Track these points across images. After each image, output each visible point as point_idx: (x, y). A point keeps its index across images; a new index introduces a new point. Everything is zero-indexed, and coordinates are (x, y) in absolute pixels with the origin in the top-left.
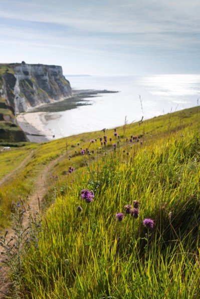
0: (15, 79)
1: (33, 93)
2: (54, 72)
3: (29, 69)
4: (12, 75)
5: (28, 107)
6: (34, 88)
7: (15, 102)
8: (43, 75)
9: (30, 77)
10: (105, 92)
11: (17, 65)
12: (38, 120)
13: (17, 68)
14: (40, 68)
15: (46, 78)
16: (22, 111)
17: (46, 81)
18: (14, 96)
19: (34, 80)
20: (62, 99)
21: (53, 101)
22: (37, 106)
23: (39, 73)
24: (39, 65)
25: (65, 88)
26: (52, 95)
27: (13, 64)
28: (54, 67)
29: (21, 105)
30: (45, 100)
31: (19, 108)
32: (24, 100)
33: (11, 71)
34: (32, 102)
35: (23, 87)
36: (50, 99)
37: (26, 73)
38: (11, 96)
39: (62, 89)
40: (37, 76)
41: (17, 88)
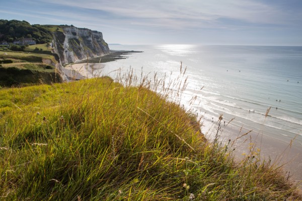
0: (64, 37)
1: (80, 49)
2: (98, 36)
3: (77, 31)
4: (62, 33)
5: (77, 60)
6: (81, 45)
7: (65, 54)
8: (88, 37)
9: (77, 37)
10: (133, 52)
11: (67, 26)
12: (84, 68)
13: (67, 29)
14: (86, 31)
15: (90, 39)
16: (71, 62)
17: (90, 41)
18: (63, 49)
19: (81, 40)
20: (103, 55)
21: (96, 56)
22: (84, 59)
23: (85, 35)
24: (85, 29)
25: (105, 47)
26: (95, 51)
27: (63, 25)
28: (96, 32)
29: (70, 57)
30: (90, 55)
31: (68, 60)
32: (72, 53)
33: (60, 30)
34: (79, 56)
35: (72, 44)
36: (94, 55)
37: (74, 34)
38: (61, 49)
39: (102, 48)
40: (84, 38)
41: (66, 43)
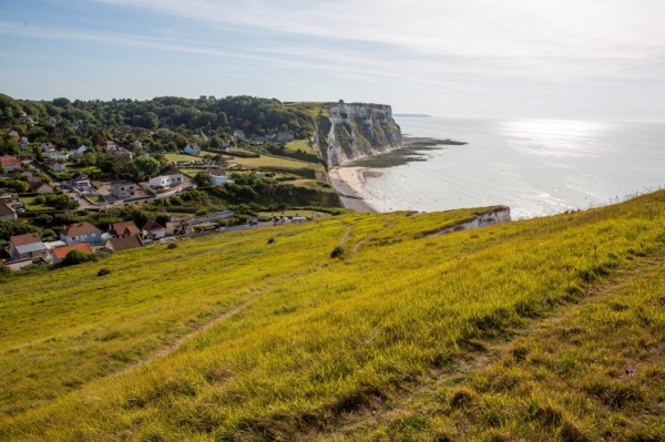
0: (330, 124)
1: (351, 141)
2: (381, 114)
3: (348, 110)
4: (327, 119)
5: (344, 160)
6: (353, 135)
7: (329, 153)
8: (365, 119)
9: (348, 121)
10: (448, 142)
11: (334, 104)
12: (355, 176)
13: (334, 109)
14: (363, 108)
15: (370, 121)
16: (336, 164)
17: (369, 125)
18: (327, 145)
19: (353, 125)
20: (388, 150)
21: (376, 152)
22: (356, 159)
23: (361, 115)
24: (361, 105)
25: (394, 135)
26: (375, 144)
27: (328, 104)
28: (380, 107)
29: (335, 156)
30: (365, 151)
31: (333, 161)
32: (339, 150)
33: (325, 114)
34: (349, 152)
35: (339, 133)
36: (372, 150)
37: (344, 116)
38: (324, 145)
39: (389, 136)
40: (358, 119)
41: (332, 135)
